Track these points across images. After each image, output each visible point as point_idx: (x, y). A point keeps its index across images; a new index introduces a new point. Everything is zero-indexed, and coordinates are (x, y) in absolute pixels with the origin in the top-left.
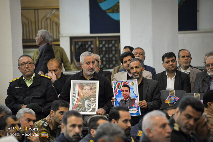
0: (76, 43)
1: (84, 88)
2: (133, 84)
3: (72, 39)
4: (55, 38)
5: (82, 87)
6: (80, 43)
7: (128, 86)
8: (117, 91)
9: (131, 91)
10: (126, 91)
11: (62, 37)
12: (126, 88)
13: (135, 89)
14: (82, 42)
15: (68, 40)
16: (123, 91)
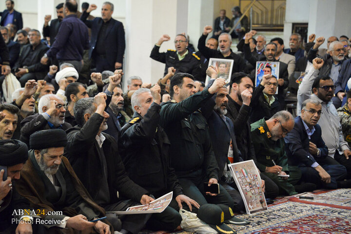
0: (297, 28)
1: (220, 65)
2: (275, 66)
3: (294, 24)
4: (279, 23)
5: (218, 64)
6: (300, 29)
7: (270, 68)
8: (260, 71)
9: (272, 71)
10: (268, 71)
11: (286, 23)
12: (269, 69)
13: (276, 70)
14: (302, 28)
15: (291, 25)
16: (266, 71)
